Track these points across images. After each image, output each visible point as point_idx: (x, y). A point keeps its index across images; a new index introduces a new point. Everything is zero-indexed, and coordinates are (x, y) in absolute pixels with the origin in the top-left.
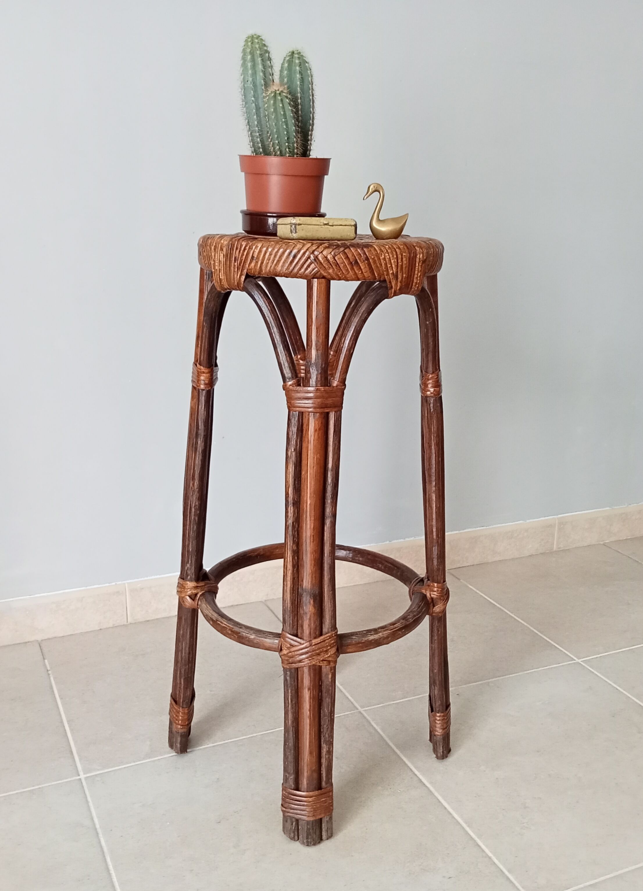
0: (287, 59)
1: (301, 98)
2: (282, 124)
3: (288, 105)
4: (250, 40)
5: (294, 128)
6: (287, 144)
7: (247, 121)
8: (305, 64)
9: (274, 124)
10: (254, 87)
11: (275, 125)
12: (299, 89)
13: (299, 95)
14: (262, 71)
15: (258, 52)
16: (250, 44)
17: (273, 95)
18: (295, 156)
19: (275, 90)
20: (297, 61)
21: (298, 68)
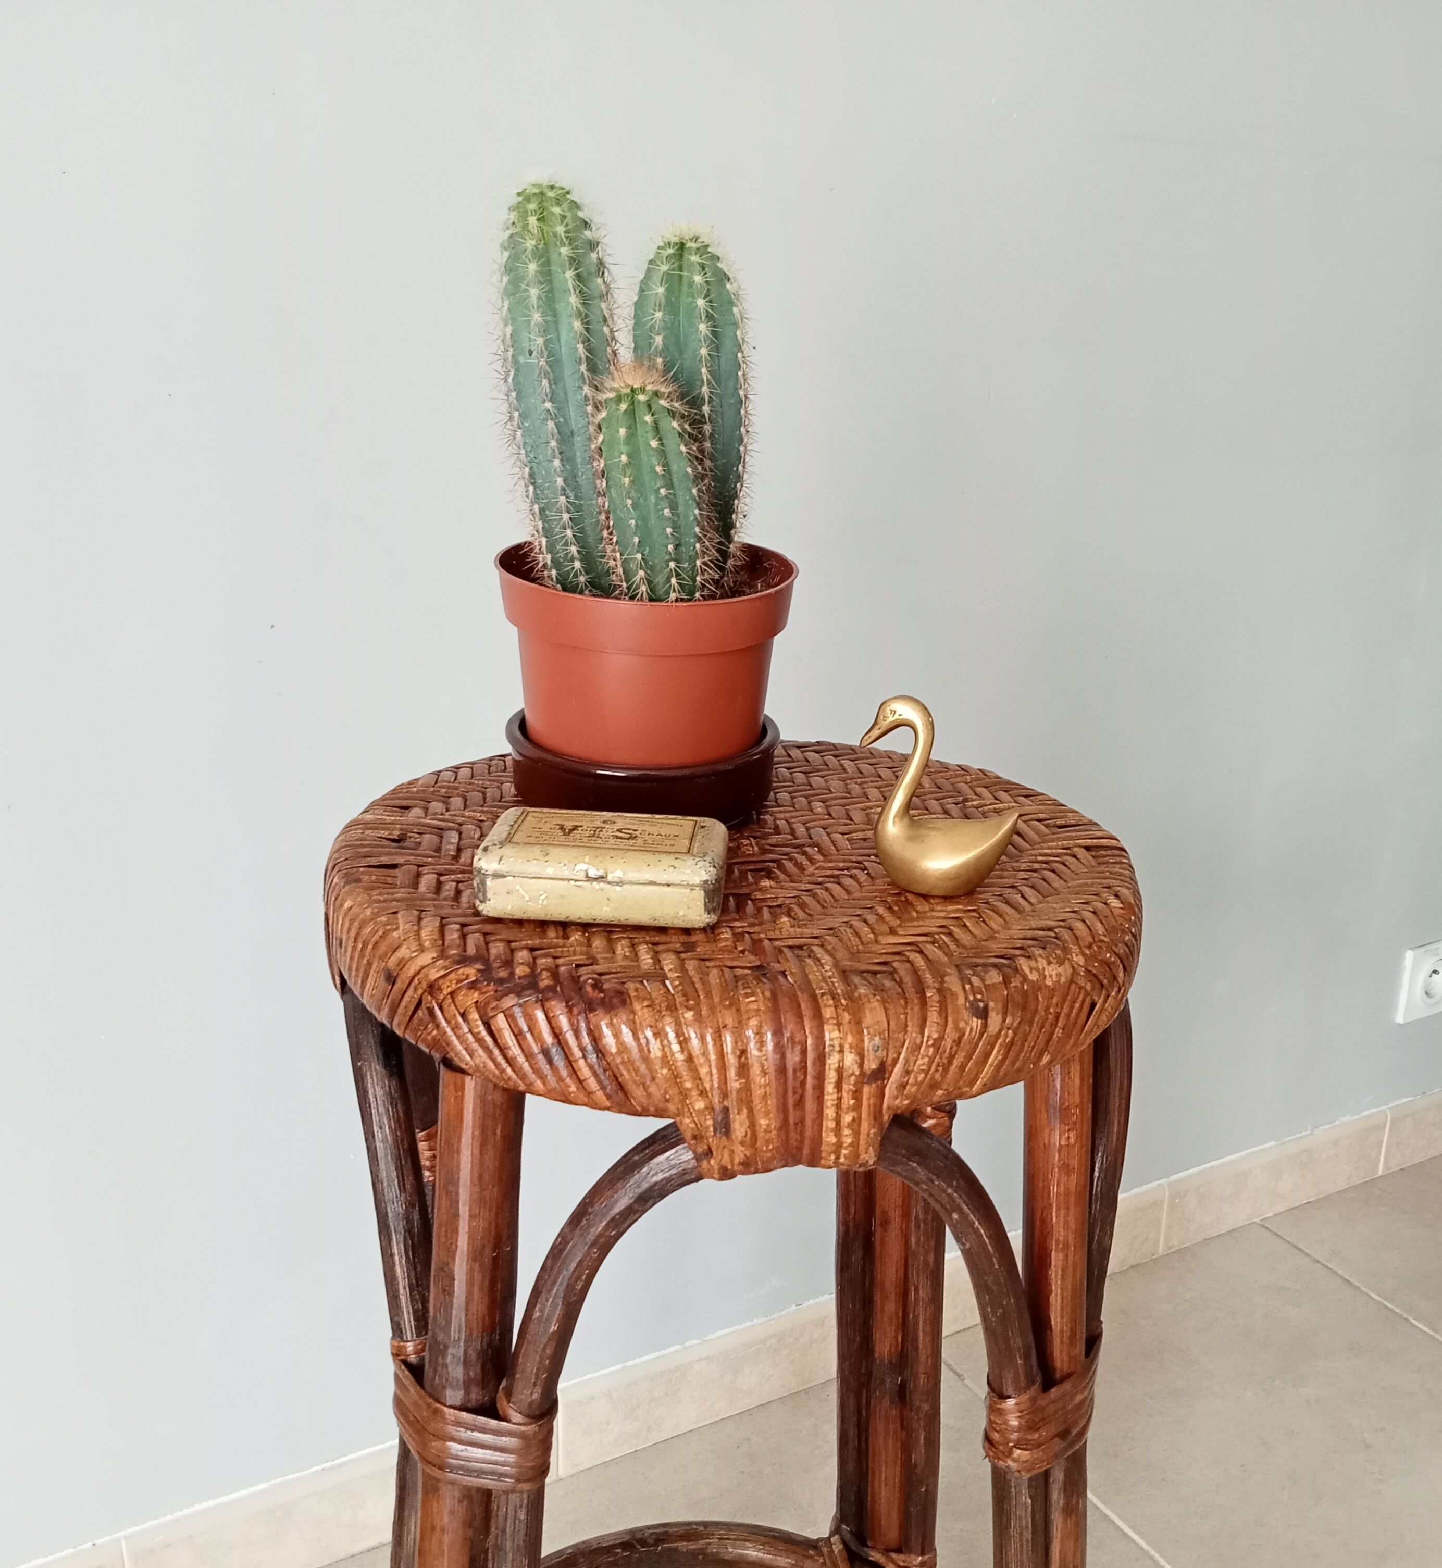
0: (664, 268)
1: (711, 400)
2: (657, 502)
3: (678, 438)
4: (532, 206)
5: (697, 512)
6: (672, 565)
8: (725, 286)
10: (550, 367)
11: (634, 506)
12: (704, 370)
13: (705, 389)
14: (579, 314)
15: (565, 251)
16: (532, 220)
17: (624, 406)
18: (697, 595)
19: (633, 390)
20: (698, 279)
21: (701, 302)
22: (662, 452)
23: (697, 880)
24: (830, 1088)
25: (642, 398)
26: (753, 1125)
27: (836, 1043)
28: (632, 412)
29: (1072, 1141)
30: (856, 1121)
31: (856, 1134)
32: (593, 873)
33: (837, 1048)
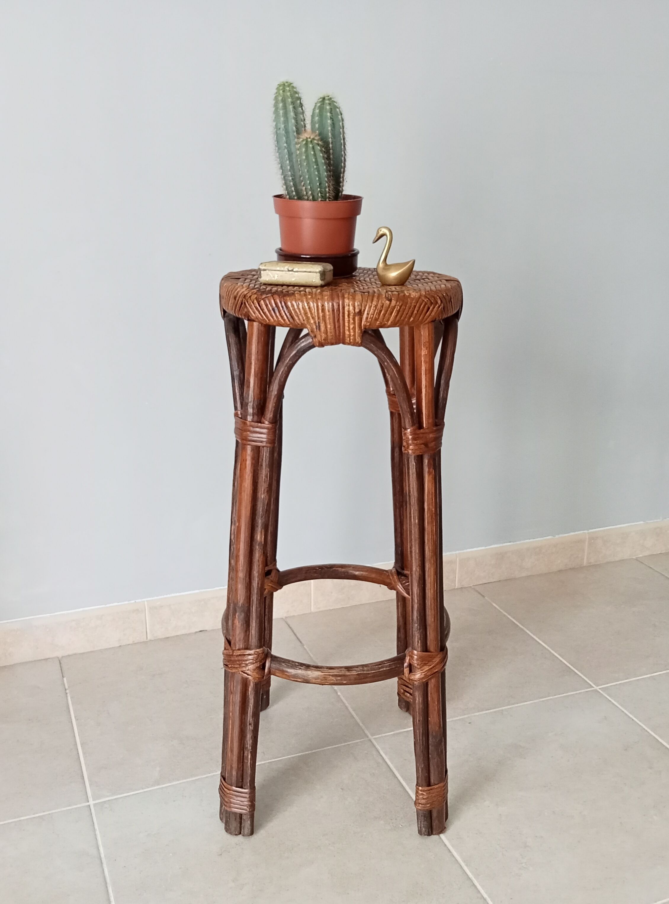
0: (319, 105)
1: (332, 143)
2: (314, 170)
3: (320, 152)
4: (281, 88)
5: (326, 173)
6: (319, 189)
7: (280, 165)
8: (336, 110)
9: (306, 170)
10: (286, 133)
12: (330, 134)
13: (330, 140)
14: (294, 118)
15: (290, 100)
16: (281, 92)
17: (304, 142)
18: (327, 200)
19: (307, 138)
20: (328, 107)
21: (329, 114)
22: (315, 155)
23: (318, 271)
24: (346, 317)
25: (309, 140)
26: (326, 327)
27: (347, 303)
28: (306, 144)
29: (426, 353)
30: (354, 328)
31: (355, 332)
32: (290, 269)
33: (348, 305)
